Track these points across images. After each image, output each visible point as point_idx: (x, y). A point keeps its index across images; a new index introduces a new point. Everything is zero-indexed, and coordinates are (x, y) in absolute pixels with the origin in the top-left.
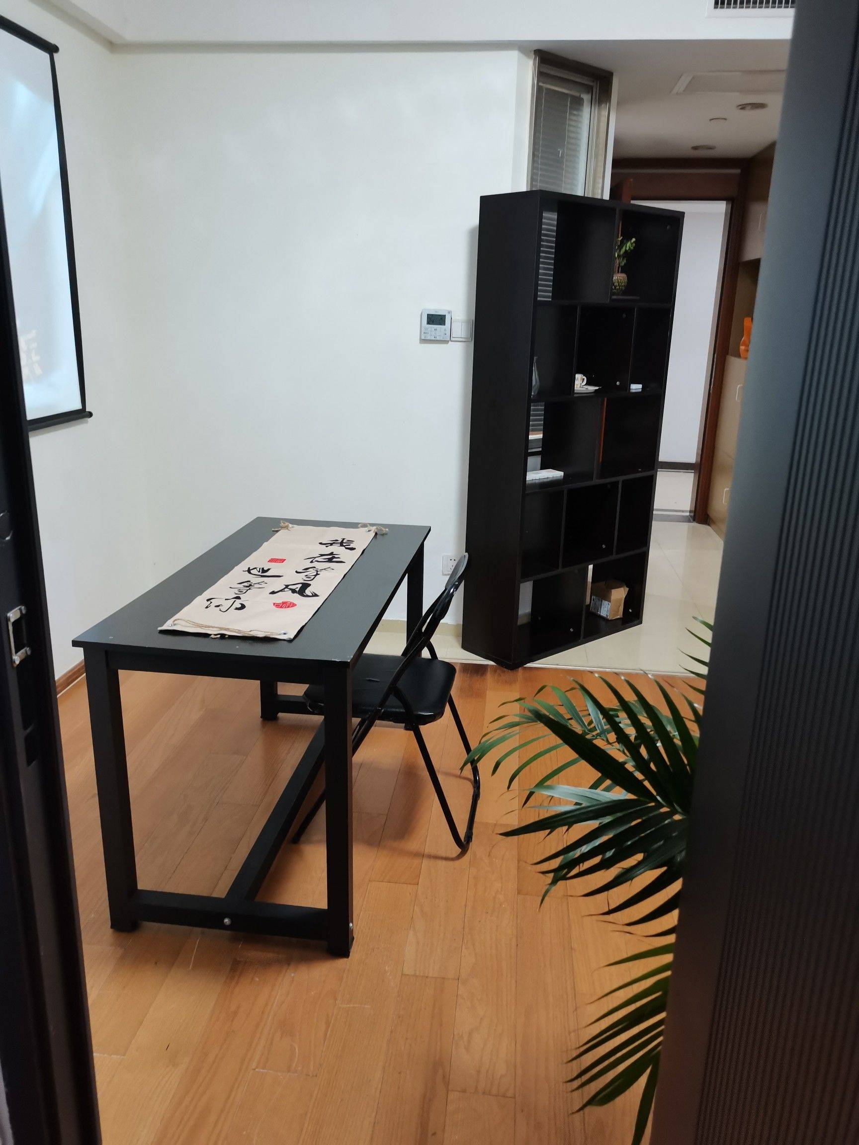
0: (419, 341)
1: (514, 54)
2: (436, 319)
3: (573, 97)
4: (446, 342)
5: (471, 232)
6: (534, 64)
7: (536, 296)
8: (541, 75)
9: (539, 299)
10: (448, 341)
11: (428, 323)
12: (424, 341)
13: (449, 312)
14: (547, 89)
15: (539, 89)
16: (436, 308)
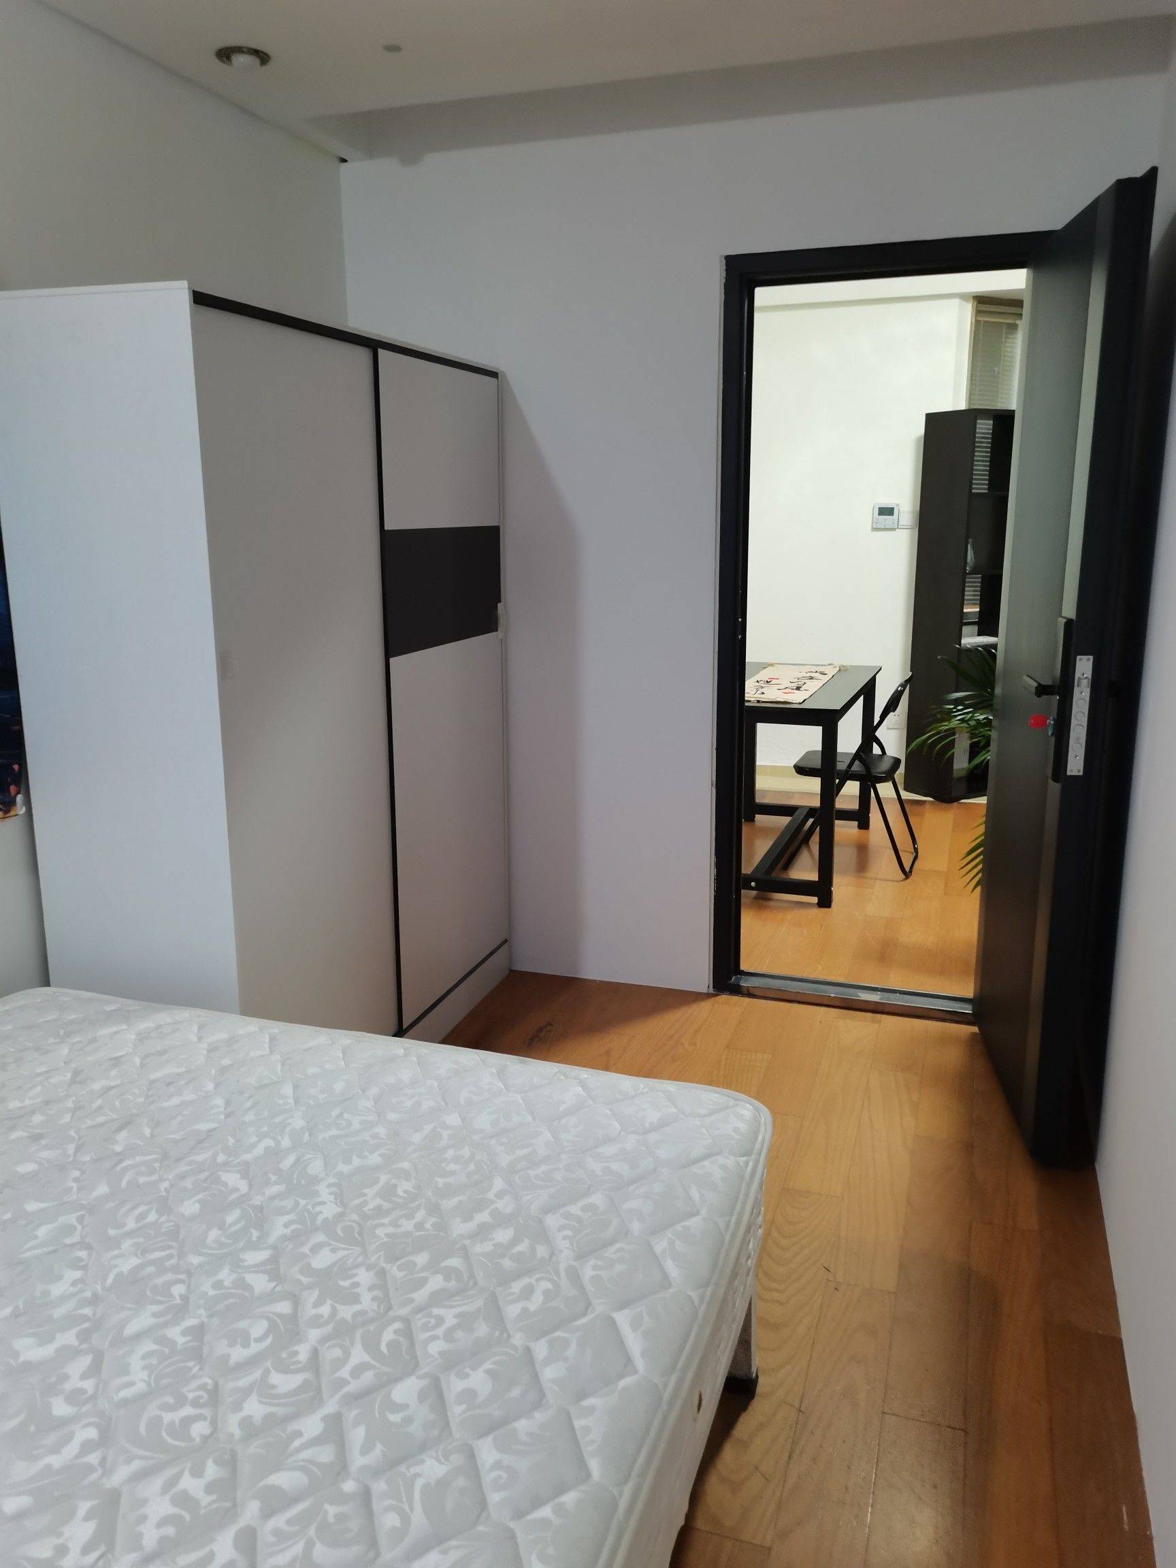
0: (870, 529)
1: (956, 301)
2: (886, 511)
3: (1008, 324)
4: (894, 529)
5: (918, 440)
6: (973, 307)
7: (971, 488)
8: (978, 312)
9: (973, 491)
10: (896, 529)
11: (879, 514)
12: (875, 529)
13: (897, 505)
14: (985, 322)
15: (977, 322)
16: (886, 502)
